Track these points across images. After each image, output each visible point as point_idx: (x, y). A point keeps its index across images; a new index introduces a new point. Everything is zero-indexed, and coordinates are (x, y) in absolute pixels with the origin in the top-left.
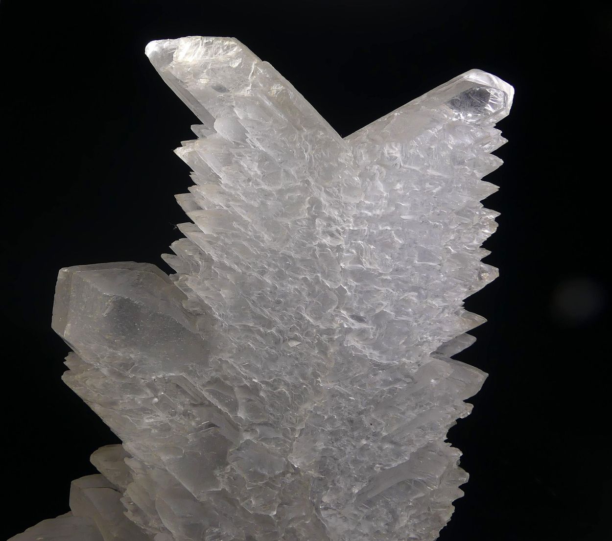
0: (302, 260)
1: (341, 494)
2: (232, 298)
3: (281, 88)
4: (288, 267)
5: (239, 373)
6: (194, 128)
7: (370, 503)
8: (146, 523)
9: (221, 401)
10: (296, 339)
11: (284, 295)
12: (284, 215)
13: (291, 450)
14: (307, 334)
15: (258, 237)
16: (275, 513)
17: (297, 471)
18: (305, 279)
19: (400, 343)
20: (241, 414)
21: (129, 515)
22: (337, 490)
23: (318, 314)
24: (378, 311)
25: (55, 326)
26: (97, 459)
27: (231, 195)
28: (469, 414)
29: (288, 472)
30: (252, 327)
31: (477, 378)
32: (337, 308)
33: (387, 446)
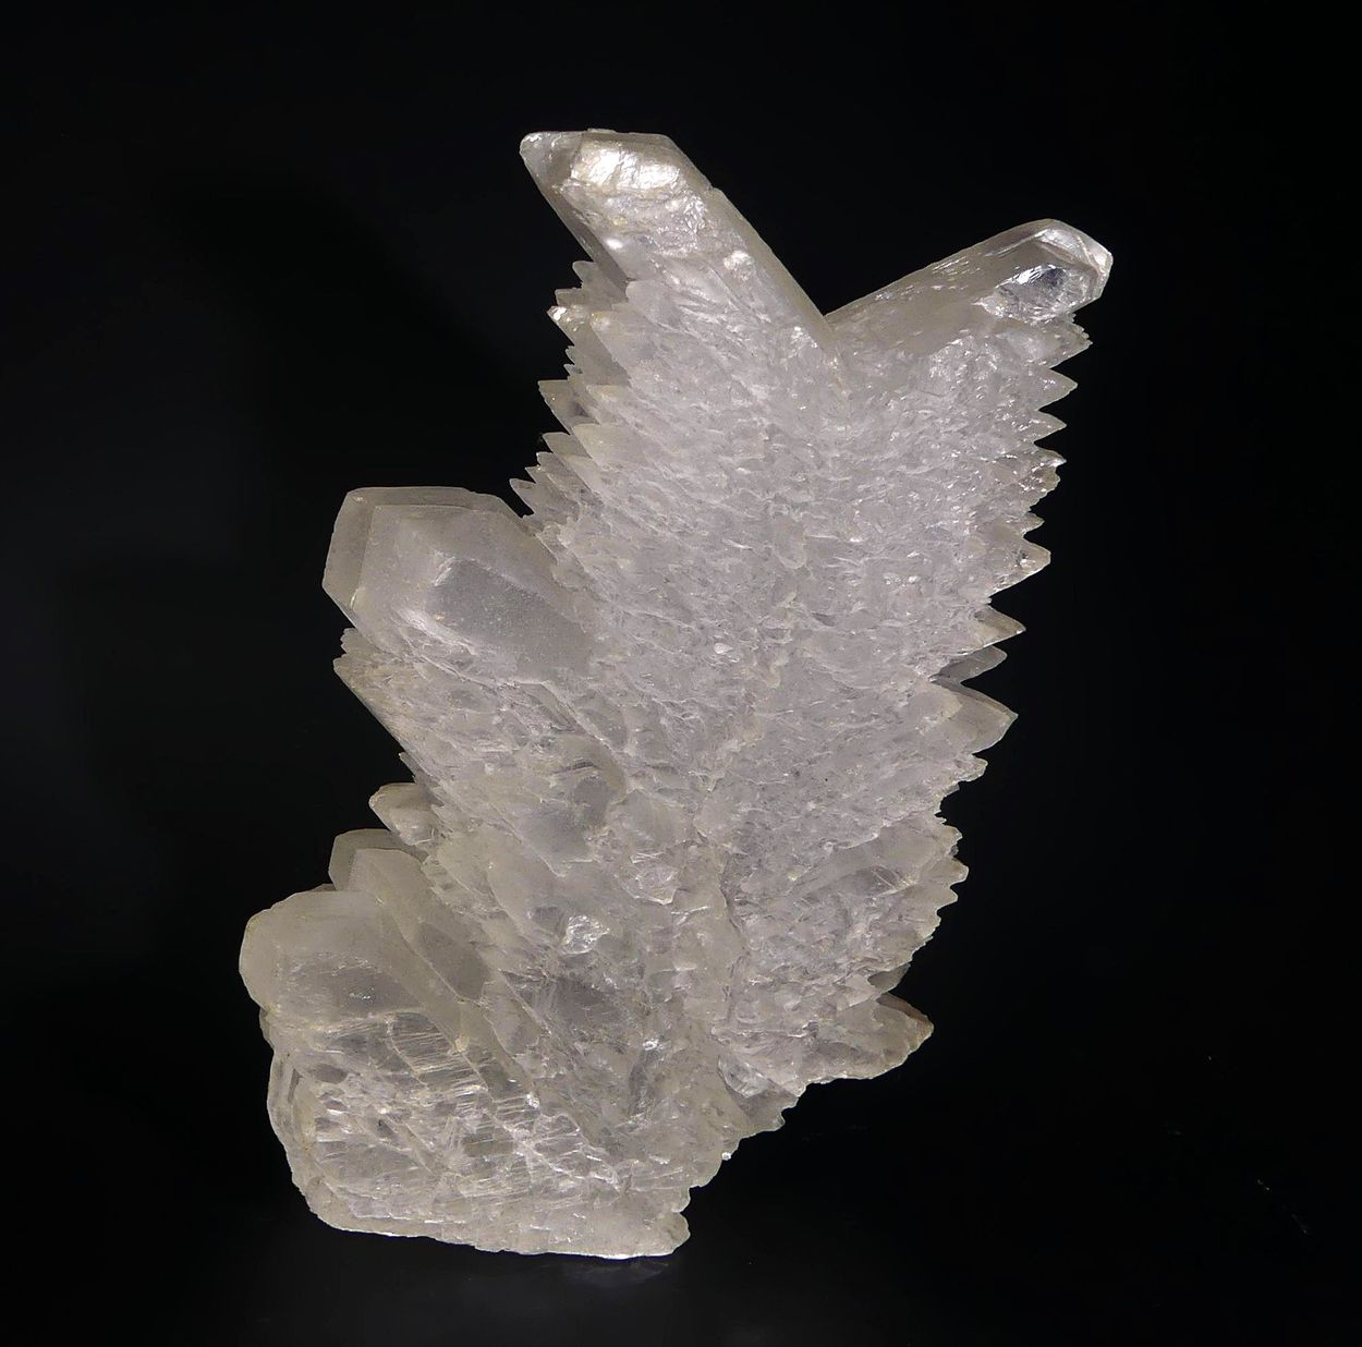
1: (771, 882)
2: (635, 573)
3: (745, 256)
6: (577, 267)
7: (812, 898)
8: (467, 906)
9: (600, 729)
10: (726, 642)
13: (699, 811)
14: (744, 637)
16: (670, 900)
17: (705, 843)
19: (884, 661)
20: (630, 750)
22: (764, 875)
25: (332, 584)
26: (381, 802)
28: (979, 776)
29: (693, 843)
30: (661, 619)
31: (1000, 719)
33: (847, 815)
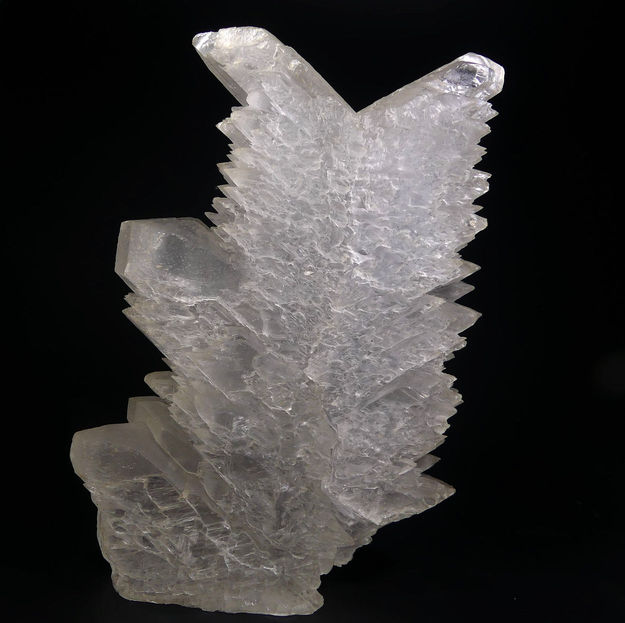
0: (316, 205)
1: (347, 399)
2: (258, 235)
3: (298, 63)
4: (303, 210)
5: (264, 299)
7: (370, 407)
8: (187, 422)
9: (249, 321)
10: (310, 269)
11: (301, 233)
12: (300, 166)
13: (307, 365)
14: (319, 266)
15: (280, 187)
16: (290, 409)
17: (310, 382)
18: (318, 221)
20: (265, 332)
21: (175, 417)
22: (343, 396)
23: (327, 247)
24: (377, 246)
25: (117, 269)
26: (150, 380)
27: (259, 154)
28: (463, 346)
29: (303, 381)
30: (275, 260)
32: (344, 243)
33: (385, 360)
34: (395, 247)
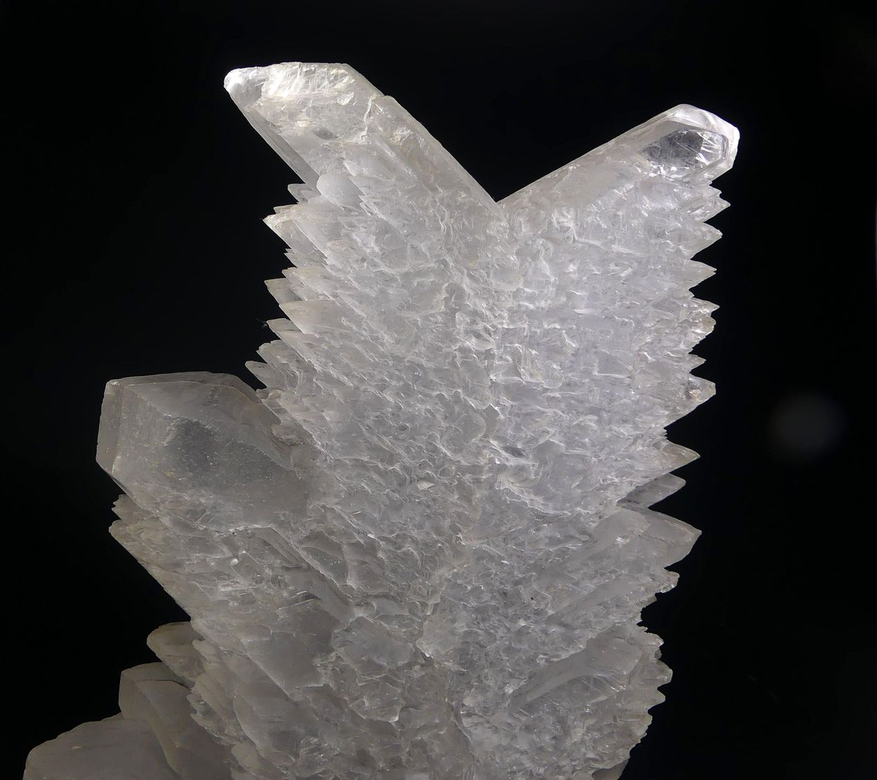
0: (438, 370)
1: (490, 695)
2: (338, 422)
3: (407, 132)
4: (416, 379)
5: (348, 526)
6: (292, 188)
7: (530, 708)
8: (221, 730)
9: (324, 564)
10: (428, 478)
11: (412, 418)
12: (410, 307)
13: (421, 634)
14: (443, 473)
15: (377, 339)
16: (397, 719)
17: (428, 662)
18: (441, 397)
19: (573, 487)
20: (352, 582)
21: (198, 718)
22: (484, 689)
23: (457, 444)
24: (541, 441)
25: (100, 459)
26: (157, 641)
27: (339, 281)
28: (673, 587)
29: (416, 663)
30: (367, 462)
31: (685, 537)
32: (486, 436)
33: (554, 629)
34: (570, 443)
